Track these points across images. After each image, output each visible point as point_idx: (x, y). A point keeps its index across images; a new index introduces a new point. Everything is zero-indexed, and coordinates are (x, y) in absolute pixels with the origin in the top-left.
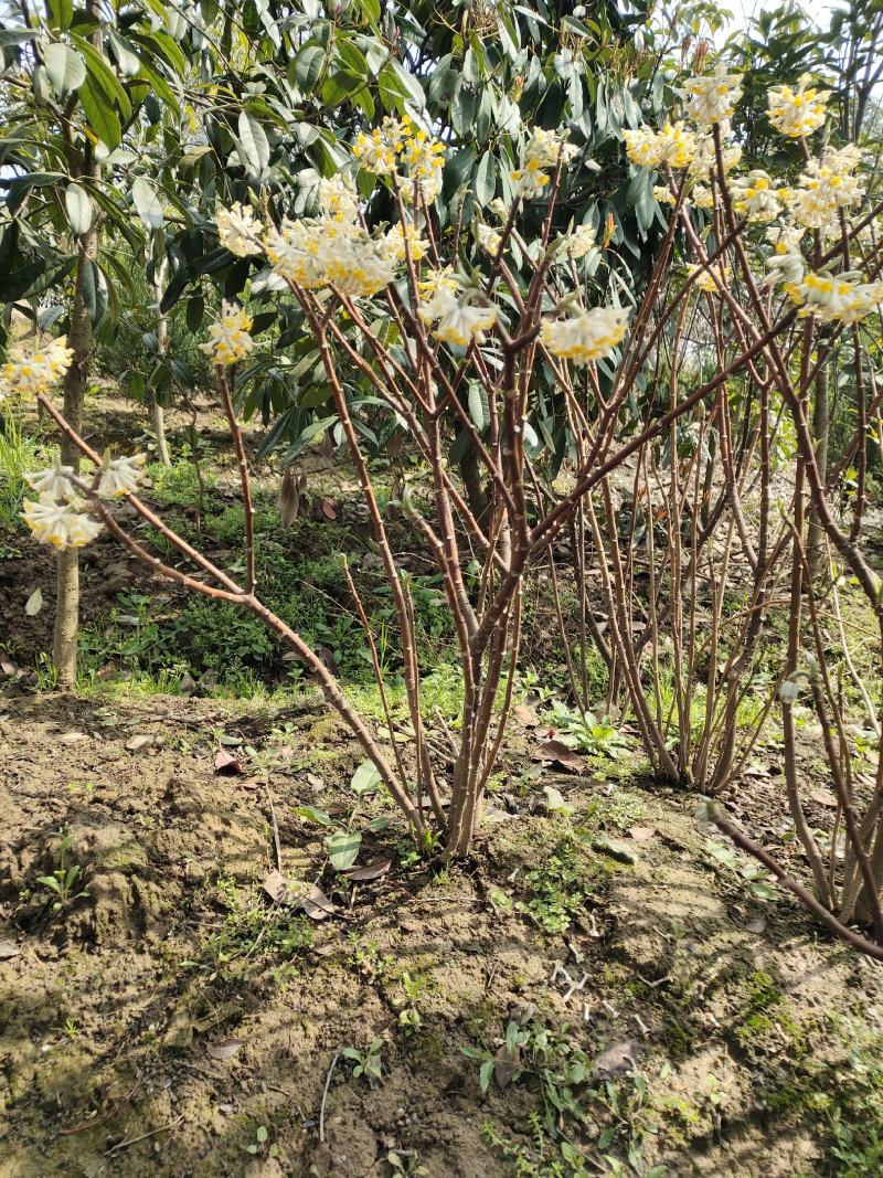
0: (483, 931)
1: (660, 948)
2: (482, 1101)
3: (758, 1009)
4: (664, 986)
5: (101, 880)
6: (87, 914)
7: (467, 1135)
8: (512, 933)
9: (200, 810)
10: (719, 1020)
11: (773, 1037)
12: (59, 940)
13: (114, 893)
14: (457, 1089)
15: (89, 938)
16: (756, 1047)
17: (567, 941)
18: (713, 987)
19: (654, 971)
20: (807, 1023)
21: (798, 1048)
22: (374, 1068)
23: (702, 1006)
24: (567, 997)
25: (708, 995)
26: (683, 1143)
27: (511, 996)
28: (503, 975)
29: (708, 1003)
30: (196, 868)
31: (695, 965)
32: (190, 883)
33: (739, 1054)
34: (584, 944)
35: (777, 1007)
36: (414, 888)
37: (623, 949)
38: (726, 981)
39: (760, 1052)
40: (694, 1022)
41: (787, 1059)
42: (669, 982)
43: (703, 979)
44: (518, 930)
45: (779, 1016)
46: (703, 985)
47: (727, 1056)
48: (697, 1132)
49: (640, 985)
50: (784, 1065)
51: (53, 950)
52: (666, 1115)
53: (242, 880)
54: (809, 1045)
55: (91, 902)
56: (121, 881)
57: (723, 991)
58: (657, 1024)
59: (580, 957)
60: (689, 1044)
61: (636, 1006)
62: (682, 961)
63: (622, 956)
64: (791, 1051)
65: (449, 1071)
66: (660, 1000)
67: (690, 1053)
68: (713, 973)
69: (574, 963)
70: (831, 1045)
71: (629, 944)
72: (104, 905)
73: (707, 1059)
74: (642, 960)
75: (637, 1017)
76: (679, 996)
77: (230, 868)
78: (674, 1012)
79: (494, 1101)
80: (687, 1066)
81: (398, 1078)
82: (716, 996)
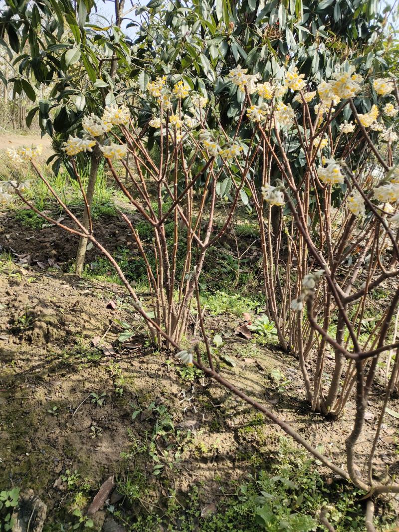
0: (160, 373)
1: (223, 395)
2: (132, 422)
3: (252, 425)
4: (219, 408)
5: (38, 323)
6: (31, 332)
7: (121, 430)
8: (171, 376)
9: (82, 311)
10: (235, 424)
11: (252, 435)
12: (20, 339)
13: (40, 327)
14: (126, 416)
15: (29, 340)
16: (243, 437)
17: (192, 385)
18: (239, 413)
19: (217, 402)
20: (270, 436)
21: (261, 443)
22: (100, 402)
23: (231, 418)
24: (181, 402)
25: (235, 415)
26: (199, 458)
27: (159, 395)
28: (160, 388)
29: (234, 418)
30: (73, 329)
31: (235, 404)
32: (69, 333)
33: (236, 438)
34: (198, 388)
35: (260, 427)
36: (144, 354)
37: (209, 392)
38: (245, 413)
39: (244, 439)
40: (225, 423)
41: (255, 445)
42: (220, 407)
43: (236, 410)
44: (173, 376)
45: (258, 430)
46: (235, 412)
47: (232, 437)
48: (205, 455)
49: (210, 405)
50: (252, 446)
51: (18, 341)
52: (196, 447)
53: (86, 337)
54: (265, 442)
55: (33, 329)
56: (44, 325)
57: (242, 416)
58: (209, 419)
59: (193, 391)
60: (219, 429)
61: (205, 411)
62: (230, 401)
63: (208, 394)
64: (258, 443)
65: (125, 410)
66: (216, 412)
67: (218, 432)
68: (241, 409)
69: (191, 392)
70: (276, 446)
71: (211, 390)
72: (36, 330)
73: (223, 436)
74: (214, 397)
75: (203, 415)
76: (223, 412)
77: (85, 332)
78: (218, 416)
79: (136, 424)
80: (215, 435)
81: (107, 408)
82: (238, 417)
